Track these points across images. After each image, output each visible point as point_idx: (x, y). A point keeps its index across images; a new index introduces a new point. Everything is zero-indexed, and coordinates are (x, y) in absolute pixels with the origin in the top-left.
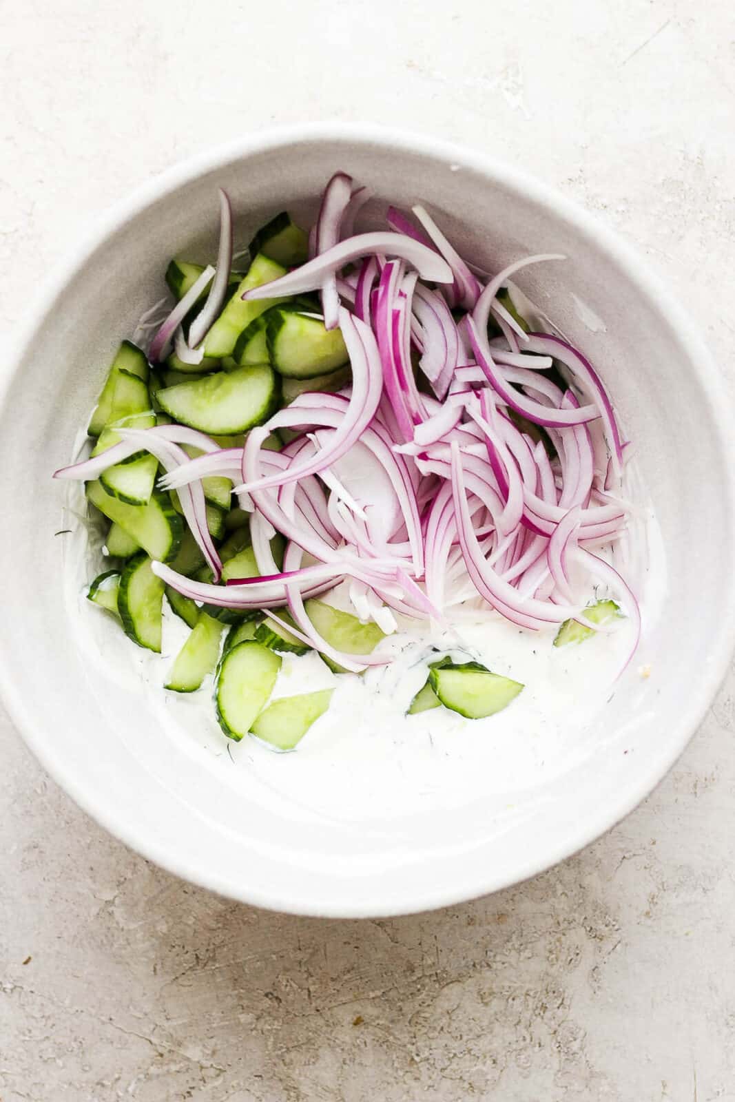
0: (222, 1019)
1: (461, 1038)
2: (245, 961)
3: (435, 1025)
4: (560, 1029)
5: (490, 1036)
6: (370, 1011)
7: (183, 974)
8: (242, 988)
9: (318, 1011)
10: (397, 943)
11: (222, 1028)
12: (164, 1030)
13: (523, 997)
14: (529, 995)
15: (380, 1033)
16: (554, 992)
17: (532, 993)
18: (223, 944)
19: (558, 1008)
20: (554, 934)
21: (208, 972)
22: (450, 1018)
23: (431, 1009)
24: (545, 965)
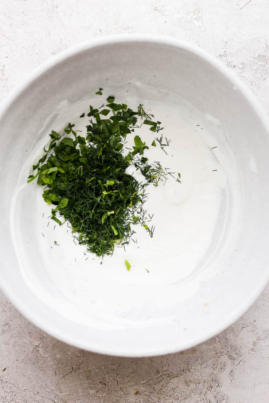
0: (83, 392)
1: (178, 400)
2: (92, 369)
3: (168, 394)
4: (218, 396)
5: (190, 398)
6: (142, 389)
7: (67, 374)
8: (90, 380)
9: (121, 389)
10: (152, 362)
11: (83, 396)
12: (59, 397)
13: (203, 383)
14: (205, 382)
15: (146, 397)
16: (215, 381)
17: (206, 381)
18: (83, 363)
19: (217, 387)
20: (215, 358)
21: (77, 374)
22: (174, 391)
23: (166, 388)
24: (212, 370)
